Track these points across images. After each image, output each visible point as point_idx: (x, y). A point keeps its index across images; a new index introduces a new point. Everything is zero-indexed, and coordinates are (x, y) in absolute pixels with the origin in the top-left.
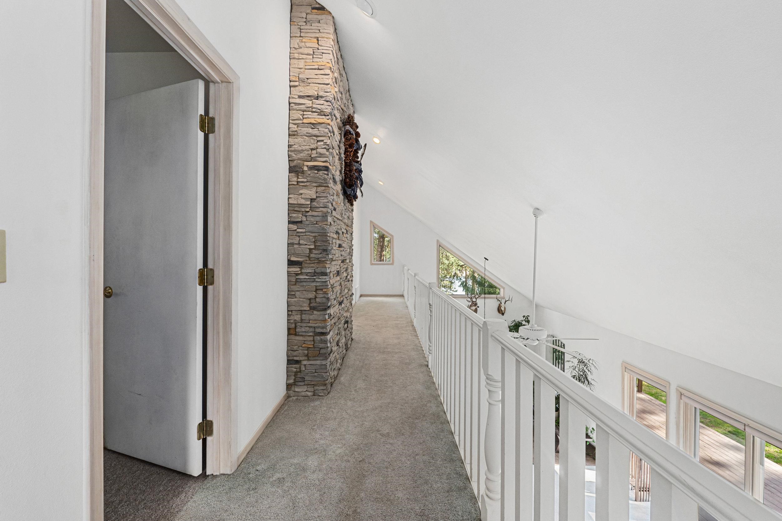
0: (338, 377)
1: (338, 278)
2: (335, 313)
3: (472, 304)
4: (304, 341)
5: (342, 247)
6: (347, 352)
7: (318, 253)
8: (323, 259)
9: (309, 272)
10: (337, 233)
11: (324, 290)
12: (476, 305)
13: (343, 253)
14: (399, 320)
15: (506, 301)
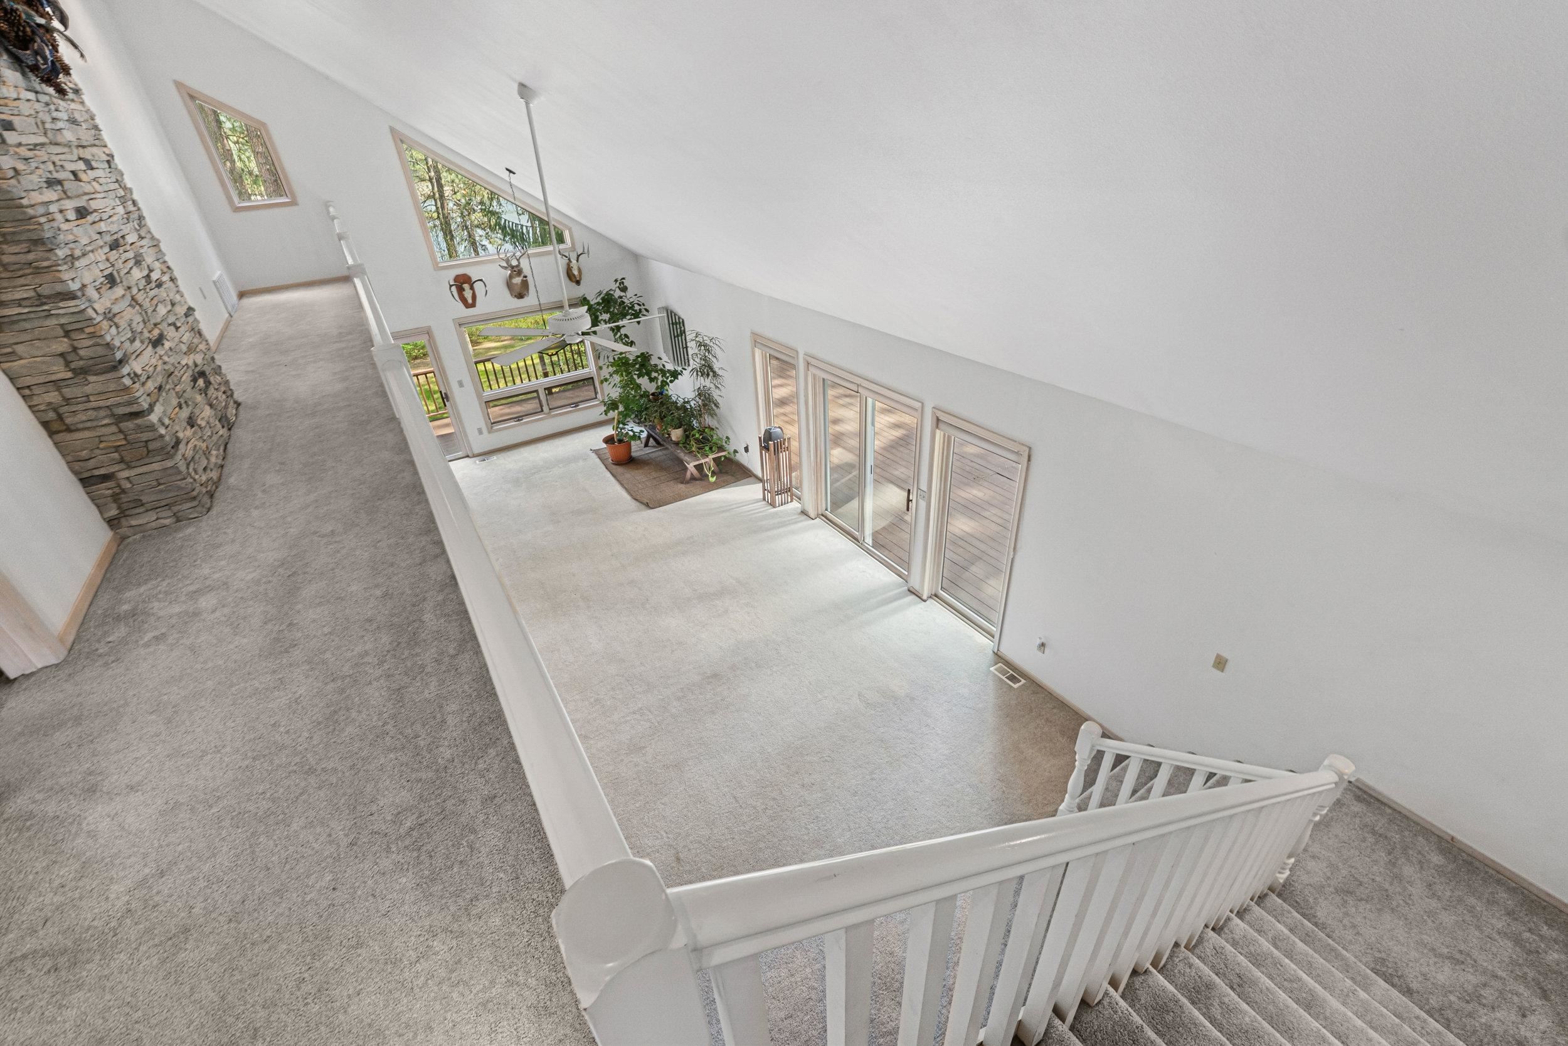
0: (223, 480)
1: (119, 291)
2: (146, 368)
3: (512, 272)
4: (100, 436)
5: (92, 213)
6: (232, 432)
7: (23, 251)
8: (45, 264)
9: (21, 297)
10: (51, 183)
11: (88, 330)
12: (520, 272)
13: (103, 226)
14: (346, 338)
15: (578, 256)
